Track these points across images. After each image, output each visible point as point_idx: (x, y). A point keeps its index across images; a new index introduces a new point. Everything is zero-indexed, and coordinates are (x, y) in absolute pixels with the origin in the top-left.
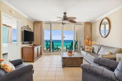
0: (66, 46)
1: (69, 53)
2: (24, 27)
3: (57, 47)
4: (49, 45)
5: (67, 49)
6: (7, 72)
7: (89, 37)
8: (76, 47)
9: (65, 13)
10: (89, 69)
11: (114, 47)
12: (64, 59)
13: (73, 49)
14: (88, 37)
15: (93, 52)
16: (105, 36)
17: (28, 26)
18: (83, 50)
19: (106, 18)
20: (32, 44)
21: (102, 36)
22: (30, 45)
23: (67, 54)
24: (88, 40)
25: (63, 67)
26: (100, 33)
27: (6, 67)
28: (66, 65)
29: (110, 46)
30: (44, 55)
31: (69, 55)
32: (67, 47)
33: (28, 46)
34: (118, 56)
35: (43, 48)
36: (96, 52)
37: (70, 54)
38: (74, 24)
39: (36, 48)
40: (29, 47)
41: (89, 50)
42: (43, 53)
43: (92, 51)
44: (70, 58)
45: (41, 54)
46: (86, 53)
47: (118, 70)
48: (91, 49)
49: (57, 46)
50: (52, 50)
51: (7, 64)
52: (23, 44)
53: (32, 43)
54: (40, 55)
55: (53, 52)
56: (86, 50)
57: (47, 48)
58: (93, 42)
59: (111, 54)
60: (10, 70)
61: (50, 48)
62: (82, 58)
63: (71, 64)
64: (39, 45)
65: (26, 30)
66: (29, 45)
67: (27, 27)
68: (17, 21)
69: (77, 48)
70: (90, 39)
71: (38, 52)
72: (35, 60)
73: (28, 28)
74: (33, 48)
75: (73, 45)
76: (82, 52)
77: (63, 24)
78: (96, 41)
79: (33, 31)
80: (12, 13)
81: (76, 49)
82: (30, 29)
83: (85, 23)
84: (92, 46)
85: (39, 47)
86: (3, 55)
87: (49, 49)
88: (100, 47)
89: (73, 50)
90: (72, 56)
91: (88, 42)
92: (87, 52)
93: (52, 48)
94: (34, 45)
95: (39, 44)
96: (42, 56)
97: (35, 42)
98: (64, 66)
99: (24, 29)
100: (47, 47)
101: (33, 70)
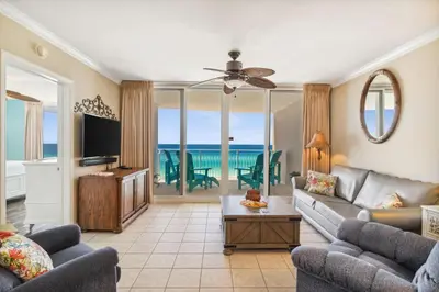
0: (240, 170)
1: (247, 198)
2: (87, 104)
3: (203, 173)
4: (178, 166)
5: (243, 182)
6: (22, 281)
7: (324, 138)
8: (276, 174)
9: (234, 54)
10: (323, 268)
11: (413, 179)
12: (229, 220)
13: (262, 181)
14: (318, 139)
15: (337, 194)
16: (380, 138)
17: (98, 98)
18: (302, 186)
19: (385, 71)
20: (115, 165)
21: (370, 137)
22: (107, 170)
23: (243, 204)
24: (319, 151)
25: (225, 253)
26: (364, 126)
27: (20, 261)
28: (239, 246)
29: (401, 176)
30: (159, 203)
31: (249, 207)
32: (243, 173)
33: (101, 174)
34: (428, 213)
35: (155, 176)
36: (348, 193)
37: (252, 203)
38: (268, 90)
39: (127, 181)
40: (103, 177)
41: (321, 187)
42: (153, 198)
43: (332, 191)
44: (252, 217)
45: (147, 200)
46: (313, 200)
47: (428, 277)
48: (328, 184)
49: (207, 170)
50: (185, 185)
51: (24, 251)
52: (81, 164)
53: (115, 160)
54: (141, 205)
55: (190, 190)
56: (312, 187)
57: (169, 179)
58: (337, 158)
59: (404, 204)
60: (34, 271)
61: (178, 175)
62: (296, 220)
63: (257, 240)
64: (138, 169)
65: (92, 114)
66: (103, 167)
67: (96, 104)
68: (60, 83)
69: (278, 178)
70: (328, 146)
71: (135, 193)
72: (123, 225)
73: (99, 107)
74: (118, 181)
75: (262, 168)
76: (298, 194)
77: (227, 90)
78: (346, 155)
79: (117, 117)
80: (40, 55)
81: (276, 181)
82: (107, 108)
83: (307, 86)
84: (335, 174)
85: (140, 175)
86: (10, 202)
87: (175, 181)
88: (361, 175)
89: (265, 186)
90: (262, 212)
91: (319, 159)
92: (317, 193)
93: (188, 179)
94: (122, 168)
95: (141, 165)
96: (151, 207)
97: (125, 157)
98: (231, 248)
99: (85, 109)
100: (167, 172)
101: (119, 269)
